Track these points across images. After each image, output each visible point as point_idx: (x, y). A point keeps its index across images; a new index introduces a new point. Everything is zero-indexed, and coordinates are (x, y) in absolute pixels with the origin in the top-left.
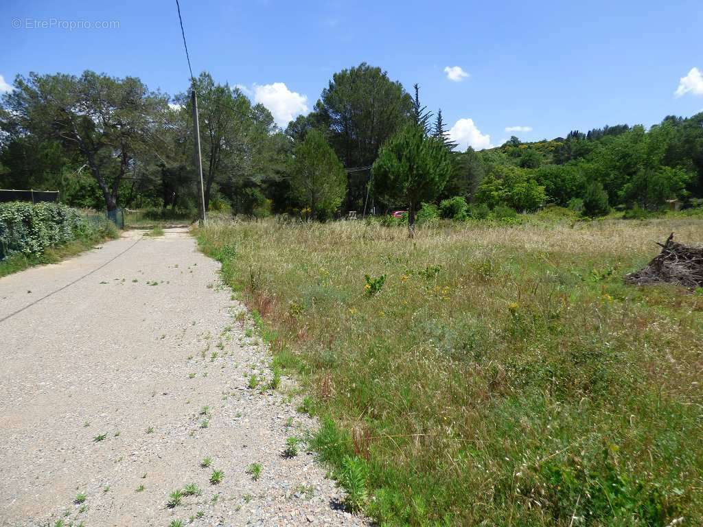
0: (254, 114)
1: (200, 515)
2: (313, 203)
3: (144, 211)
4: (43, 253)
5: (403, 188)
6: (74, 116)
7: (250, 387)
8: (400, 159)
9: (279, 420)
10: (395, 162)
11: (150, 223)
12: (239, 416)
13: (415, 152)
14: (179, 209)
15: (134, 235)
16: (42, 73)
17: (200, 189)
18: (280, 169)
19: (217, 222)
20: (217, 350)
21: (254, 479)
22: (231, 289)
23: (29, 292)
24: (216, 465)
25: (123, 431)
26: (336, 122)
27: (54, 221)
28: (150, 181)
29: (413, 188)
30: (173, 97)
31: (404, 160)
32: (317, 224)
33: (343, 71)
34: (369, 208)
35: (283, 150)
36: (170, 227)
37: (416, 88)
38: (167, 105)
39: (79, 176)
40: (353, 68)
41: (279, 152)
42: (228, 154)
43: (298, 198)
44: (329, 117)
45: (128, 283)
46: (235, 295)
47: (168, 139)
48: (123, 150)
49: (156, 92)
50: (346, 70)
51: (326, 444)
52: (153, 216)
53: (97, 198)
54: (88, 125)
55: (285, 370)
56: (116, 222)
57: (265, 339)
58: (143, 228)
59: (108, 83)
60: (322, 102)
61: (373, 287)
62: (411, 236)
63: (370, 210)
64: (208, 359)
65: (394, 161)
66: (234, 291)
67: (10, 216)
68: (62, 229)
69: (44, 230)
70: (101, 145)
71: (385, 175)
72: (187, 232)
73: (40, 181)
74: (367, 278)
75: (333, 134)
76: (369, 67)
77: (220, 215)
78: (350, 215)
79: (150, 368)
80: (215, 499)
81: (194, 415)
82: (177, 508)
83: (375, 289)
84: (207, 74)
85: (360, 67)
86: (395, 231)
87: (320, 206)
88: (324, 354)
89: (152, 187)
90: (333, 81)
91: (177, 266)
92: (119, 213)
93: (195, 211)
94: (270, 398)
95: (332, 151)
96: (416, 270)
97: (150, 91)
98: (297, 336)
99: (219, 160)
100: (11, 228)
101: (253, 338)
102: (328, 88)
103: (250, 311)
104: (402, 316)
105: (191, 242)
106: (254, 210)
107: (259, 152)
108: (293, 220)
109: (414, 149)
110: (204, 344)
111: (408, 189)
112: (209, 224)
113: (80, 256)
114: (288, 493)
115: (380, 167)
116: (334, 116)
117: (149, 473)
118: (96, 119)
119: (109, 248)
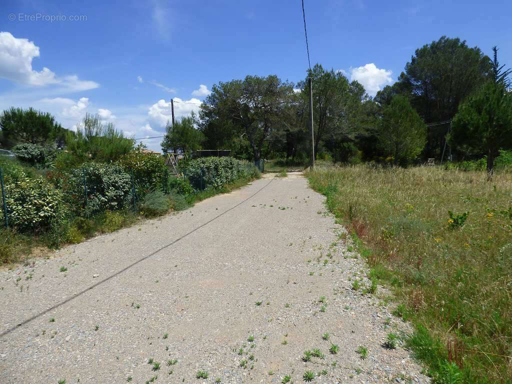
0: (350, 89)
1: (325, 373)
2: (397, 153)
3: (275, 160)
4: (223, 187)
5: (482, 137)
6: (240, 105)
7: (353, 289)
8: (480, 113)
9: (378, 318)
10: (475, 116)
11: (278, 169)
12: (347, 309)
13: (495, 106)
14: (297, 159)
15: (269, 176)
16: (224, 82)
17: (312, 145)
18: (370, 128)
19: (323, 168)
20: (327, 258)
21: (362, 358)
22: (334, 215)
23: (217, 209)
24: (333, 340)
25: (272, 302)
26: (418, 87)
27: (228, 168)
28: (280, 141)
29: (493, 137)
30: (296, 84)
31: (483, 113)
32: (400, 169)
33: (424, 46)
34: (446, 156)
35: (372, 113)
36: (291, 172)
37: (495, 50)
38: (292, 90)
39: (240, 140)
40: (434, 42)
41: (368, 115)
42: (331, 119)
43: (384, 148)
44: (411, 84)
45: (268, 207)
46: (338, 220)
47: (292, 112)
48: (265, 122)
49: (286, 83)
50: (427, 45)
51: (421, 345)
52: (281, 164)
53: (249, 153)
54: (246, 108)
55: (380, 280)
56: (259, 168)
57: (363, 255)
58: (274, 172)
59: (258, 81)
60: (405, 73)
61: (456, 221)
62: (489, 179)
63: (447, 157)
64: (322, 264)
65: (474, 114)
66: (336, 217)
67: (209, 165)
68: (232, 173)
69: (224, 173)
70: (253, 120)
71: (465, 126)
72: (302, 175)
73: (222, 144)
74: (451, 215)
75: (414, 98)
76: (448, 39)
77: (324, 162)
78: (429, 161)
79: (284, 264)
80: (334, 365)
81: (315, 302)
82: (308, 363)
83: (458, 223)
84: (319, 65)
85: (440, 40)
86: (473, 175)
87: (402, 154)
88: (414, 272)
89: (280, 145)
90: (415, 56)
91: (296, 198)
92: (261, 163)
93: (307, 160)
94: (369, 300)
95: (414, 111)
96: (498, 210)
97: (282, 82)
98: (389, 256)
99: (325, 124)
100: (209, 172)
101: (353, 253)
102: (410, 61)
103: (349, 232)
104: (487, 249)
105: (305, 182)
106: (349, 159)
107: (354, 116)
108: (380, 165)
109: (494, 103)
110: (318, 253)
111: (487, 138)
112: (317, 169)
113: (240, 189)
114: (391, 377)
115: (460, 120)
116: (415, 83)
117: (289, 333)
118: (251, 105)
119: (256, 184)
